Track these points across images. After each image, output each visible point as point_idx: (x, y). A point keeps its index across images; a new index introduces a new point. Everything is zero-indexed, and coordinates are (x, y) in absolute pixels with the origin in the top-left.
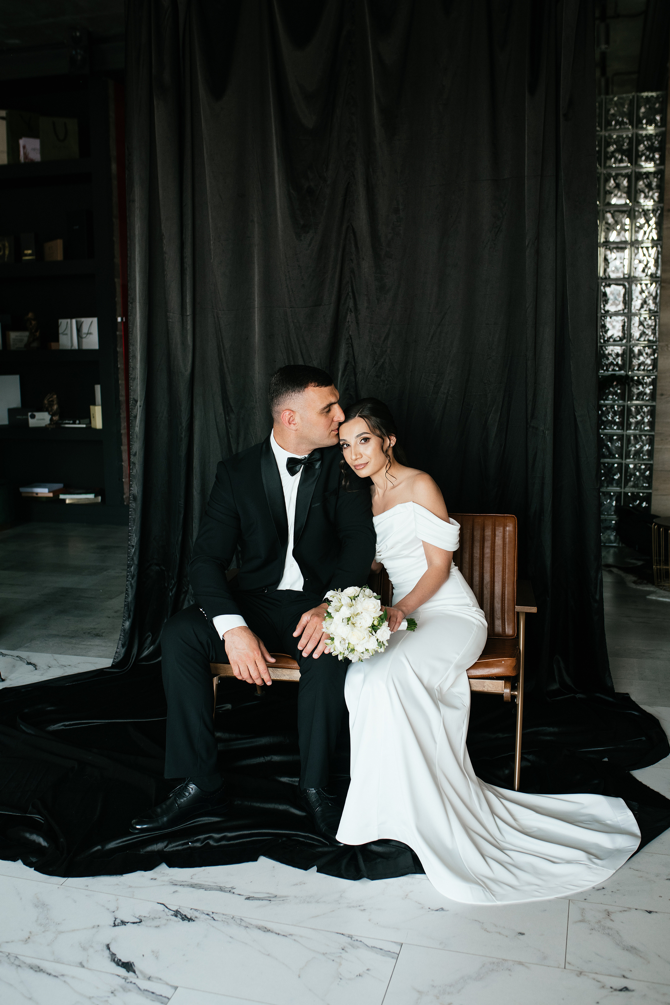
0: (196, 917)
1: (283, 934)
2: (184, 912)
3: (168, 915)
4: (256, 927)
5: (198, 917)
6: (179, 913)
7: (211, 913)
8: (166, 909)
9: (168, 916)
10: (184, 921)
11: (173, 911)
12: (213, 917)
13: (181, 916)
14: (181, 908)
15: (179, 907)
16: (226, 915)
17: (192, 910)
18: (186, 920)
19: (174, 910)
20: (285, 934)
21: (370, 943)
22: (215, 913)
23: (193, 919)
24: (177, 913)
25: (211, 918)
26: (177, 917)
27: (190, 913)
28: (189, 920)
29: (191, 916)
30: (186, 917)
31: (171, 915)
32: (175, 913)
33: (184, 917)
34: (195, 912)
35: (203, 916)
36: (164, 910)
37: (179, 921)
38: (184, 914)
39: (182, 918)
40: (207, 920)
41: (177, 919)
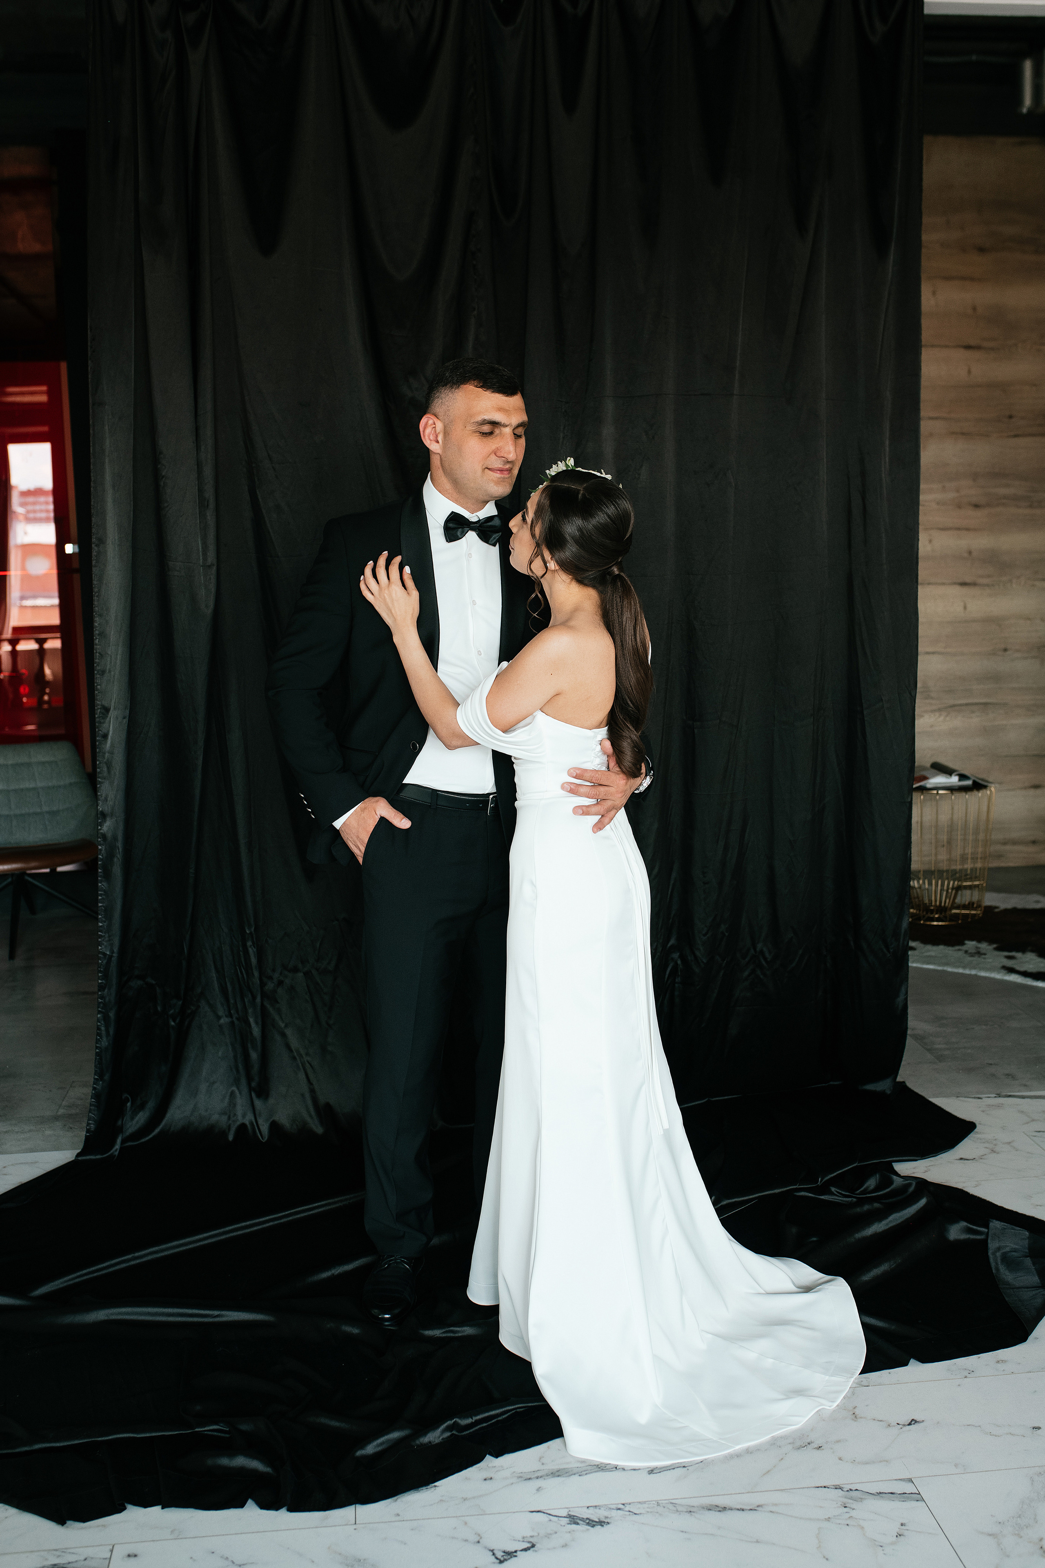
0: (606, 1517)
1: (749, 1509)
2: (581, 1515)
3: (562, 1524)
4: (704, 1508)
5: (610, 1516)
6: (575, 1517)
7: (622, 1506)
8: (551, 1517)
9: (564, 1526)
10: (595, 1528)
11: (565, 1517)
12: (629, 1511)
13: (584, 1522)
14: (571, 1509)
15: (567, 1510)
16: (645, 1502)
17: (590, 1508)
18: (597, 1525)
20: (751, 1508)
21: (874, 1489)
22: (627, 1504)
23: (604, 1520)
24: (573, 1520)
25: (628, 1513)
26: (578, 1524)
27: (592, 1514)
28: (601, 1523)
29: (598, 1518)
30: (593, 1521)
31: (568, 1524)
32: (571, 1520)
33: (591, 1522)
34: (597, 1510)
35: (614, 1513)
36: (550, 1520)
37: (588, 1530)
38: (585, 1517)
39: (588, 1524)
40: (625, 1516)
41: (583, 1527)
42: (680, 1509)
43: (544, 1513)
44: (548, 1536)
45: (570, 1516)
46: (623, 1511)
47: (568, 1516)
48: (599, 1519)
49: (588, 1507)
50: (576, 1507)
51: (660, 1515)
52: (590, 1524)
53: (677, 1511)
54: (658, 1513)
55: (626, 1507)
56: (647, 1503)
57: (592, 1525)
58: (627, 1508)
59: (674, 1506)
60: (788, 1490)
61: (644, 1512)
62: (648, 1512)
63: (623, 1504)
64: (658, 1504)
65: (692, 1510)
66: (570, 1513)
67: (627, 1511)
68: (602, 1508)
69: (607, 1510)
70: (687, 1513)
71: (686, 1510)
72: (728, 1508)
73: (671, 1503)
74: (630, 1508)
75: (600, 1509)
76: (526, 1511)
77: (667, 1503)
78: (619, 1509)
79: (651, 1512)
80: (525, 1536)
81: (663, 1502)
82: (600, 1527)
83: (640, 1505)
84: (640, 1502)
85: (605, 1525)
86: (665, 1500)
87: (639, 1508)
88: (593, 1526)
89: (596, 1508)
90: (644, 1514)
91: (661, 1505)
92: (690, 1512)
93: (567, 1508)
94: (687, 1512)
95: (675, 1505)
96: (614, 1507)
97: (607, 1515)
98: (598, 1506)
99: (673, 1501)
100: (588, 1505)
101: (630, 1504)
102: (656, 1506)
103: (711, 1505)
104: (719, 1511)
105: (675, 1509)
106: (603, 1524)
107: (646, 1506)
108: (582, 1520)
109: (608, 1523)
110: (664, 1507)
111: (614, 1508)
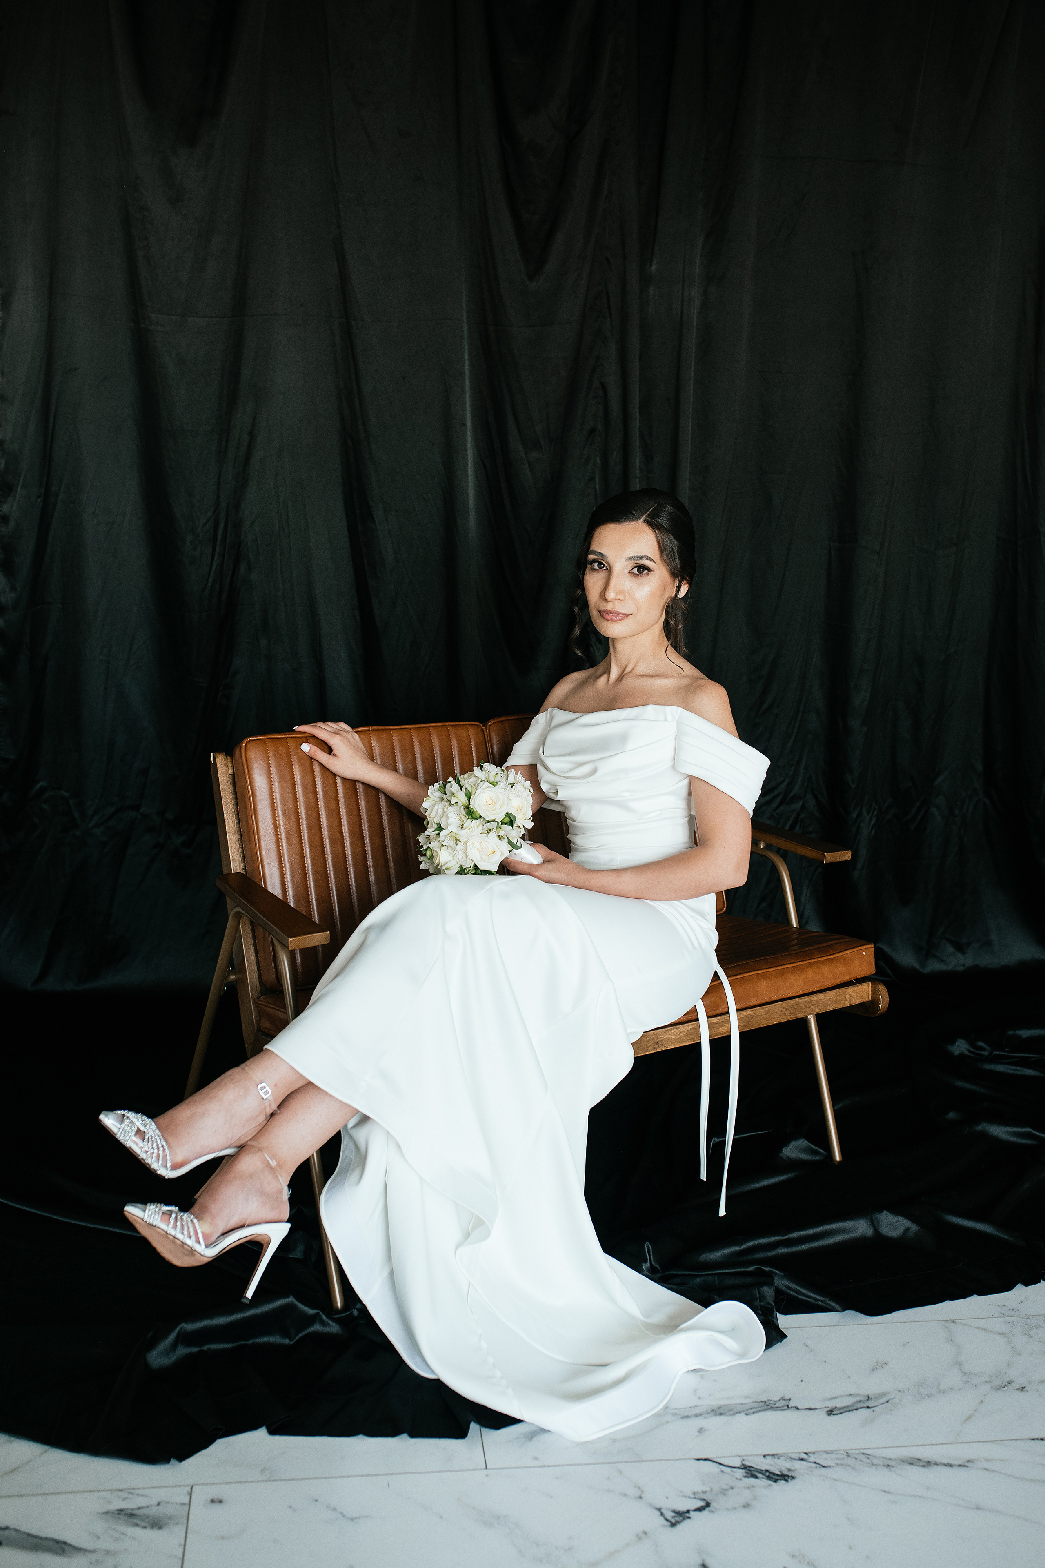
0: (789, 1470)
2: (758, 1465)
3: (739, 1477)
4: (903, 1461)
5: (793, 1468)
6: (752, 1469)
7: (805, 1456)
8: (722, 1467)
9: (740, 1479)
10: (779, 1483)
11: (738, 1468)
12: (815, 1463)
13: (763, 1474)
14: (744, 1458)
15: (740, 1459)
16: (832, 1452)
17: (766, 1457)
18: (779, 1479)
19: (738, 1464)
20: (960, 1463)
22: (810, 1453)
23: (788, 1474)
24: (751, 1472)
25: (814, 1465)
26: (756, 1477)
27: (771, 1465)
28: (784, 1477)
29: (780, 1470)
30: (774, 1474)
31: (745, 1477)
32: (747, 1471)
33: (771, 1476)
34: (776, 1460)
35: (797, 1465)
36: (722, 1471)
37: (770, 1485)
38: (763, 1469)
39: (769, 1478)
40: (811, 1469)
41: (762, 1482)
42: (876, 1461)
43: (713, 1461)
44: (723, 1492)
45: (744, 1467)
46: (808, 1462)
47: (743, 1467)
48: (781, 1472)
49: (764, 1456)
50: (750, 1456)
51: (853, 1468)
52: (772, 1478)
53: (873, 1464)
54: (850, 1466)
55: (810, 1457)
56: (834, 1452)
57: (773, 1480)
58: (812, 1458)
59: (868, 1458)
60: (999, 1442)
61: (833, 1465)
62: (838, 1464)
63: (806, 1454)
64: (848, 1455)
65: (890, 1464)
66: (744, 1463)
67: (812, 1463)
68: (781, 1458)
69: (788, 1460)
70: (884, 1468)
71: (882, 1463)
72: (932, 1462)
73: (864, 1454)
74: (815, 1458)
75: (779, 1458)
76: (691, 1459)
77: (858, 1454)
78: (802, 1459)
79: (842, 1465)
80: (696, 1491)
81: (853, 1452)
82: (783, 1482)
83: (825, 1456)
84: (825, 1452)
85: (789, 1480)
86: (856, 1449)
87: (826, 1459)
88: (776, 1481)
89: (774, 1457)
90: (833, 1466)
91: (851, 1455)
92: (889, 1466)
93: (740, 1456)
94: (884, 1466)
95: (868, 1456)
96: (795, 1456)
97: (789, 1467)
98: (777, 1455)
99: (865, 1451)
100: (765, 1453)
101: (814, 1453)
102: (845, 1456)
103: (910, 1458)
104: (923, 1466)
105: (868, 1461)
106: (787, 1478)
107: (833, 1456)
108: (760, 1471)
109: (793, 1478)
110: (856, 1459)
111: (797, 1458)
